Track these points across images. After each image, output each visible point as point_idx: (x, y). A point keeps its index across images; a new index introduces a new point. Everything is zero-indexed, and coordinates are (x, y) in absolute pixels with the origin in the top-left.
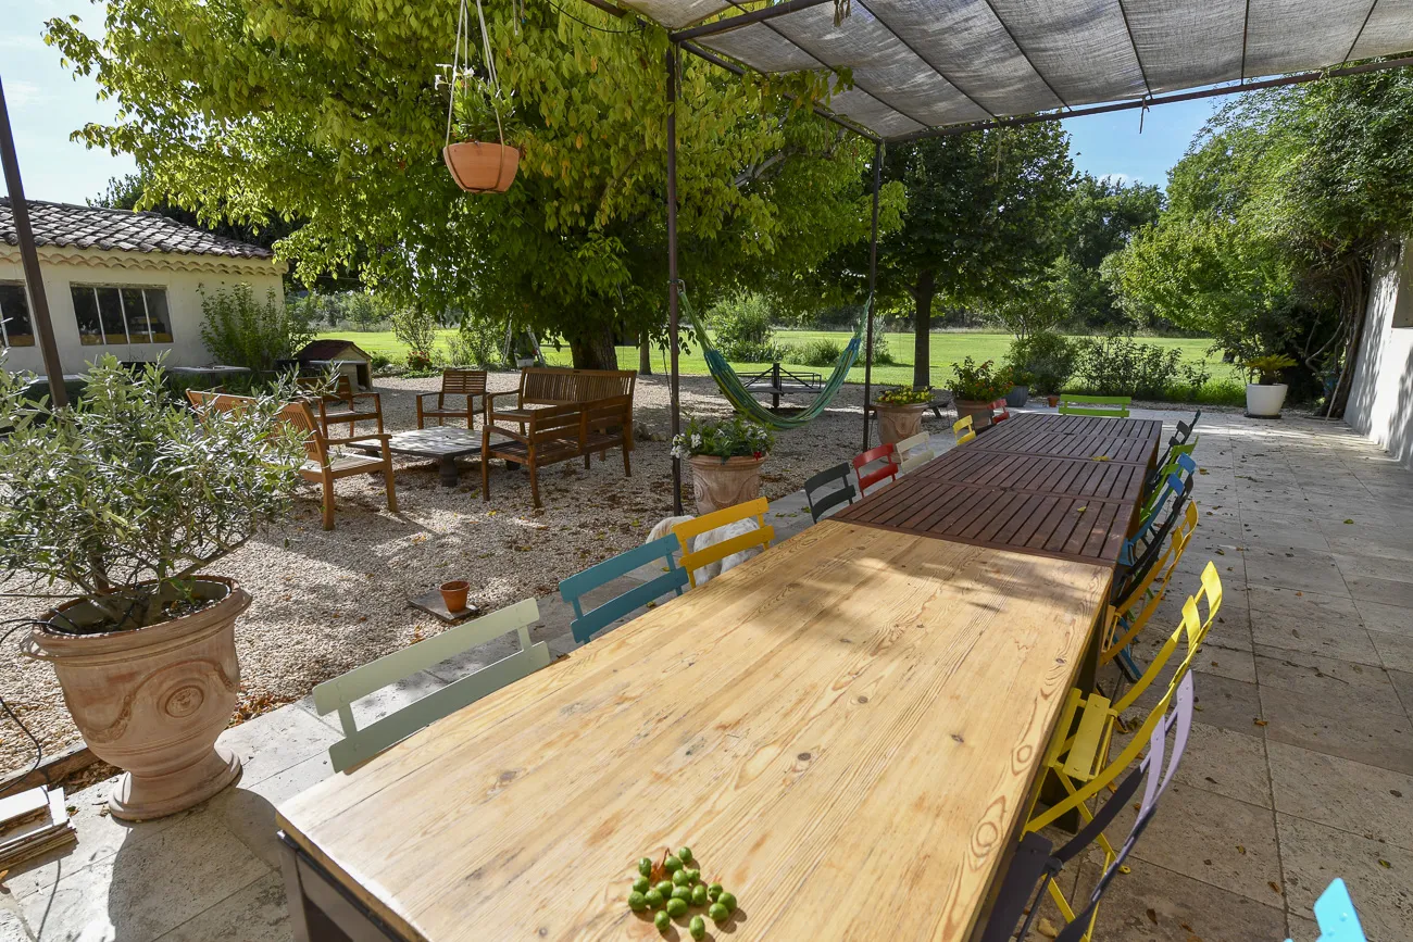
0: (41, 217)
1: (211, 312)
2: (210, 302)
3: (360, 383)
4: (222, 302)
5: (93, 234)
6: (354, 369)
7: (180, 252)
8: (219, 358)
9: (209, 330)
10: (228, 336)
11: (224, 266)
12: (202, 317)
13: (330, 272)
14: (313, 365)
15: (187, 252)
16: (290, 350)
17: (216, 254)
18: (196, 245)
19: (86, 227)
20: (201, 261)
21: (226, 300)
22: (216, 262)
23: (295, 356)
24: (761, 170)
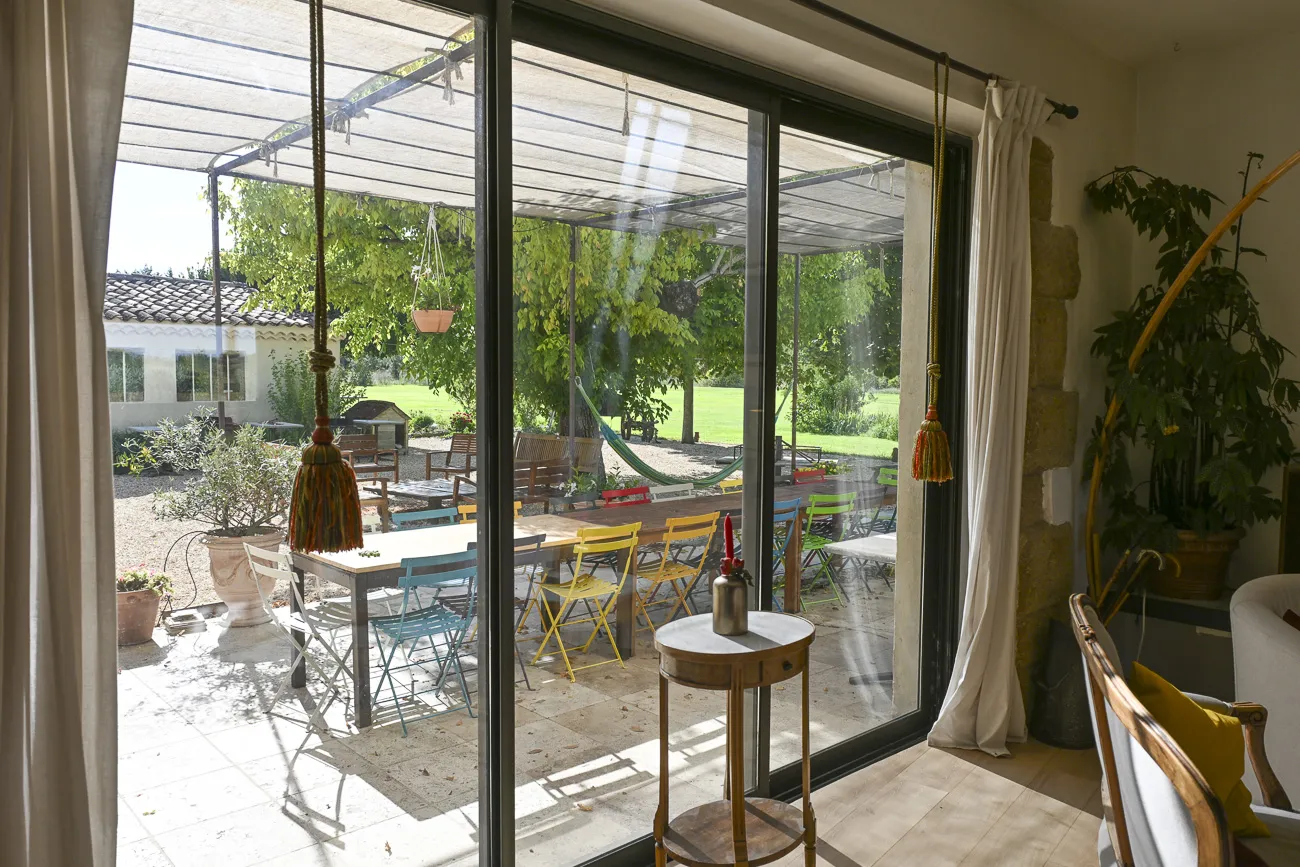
0: (158, 293)
1: (279, 374)
2: (278, 366)
3: (397, 442)
4: (288, 367)
5: (196, 309)
6: (393, 428)
7: (260, 323)
8: (280, 415)
9: (275, 390)
10: (289, 395)
11: (293, 334)
12: (271, 379)
13: (375, 344)
14: (357, 424)
15: (266, 324)
16: (340, 408)
17: (288, 325)
18: (273, 316)
19: (190, 302)
20: (276, 330)
21: (292, 364)
22: (287, 331)
23: (343, 415)
24: (728, 265)
